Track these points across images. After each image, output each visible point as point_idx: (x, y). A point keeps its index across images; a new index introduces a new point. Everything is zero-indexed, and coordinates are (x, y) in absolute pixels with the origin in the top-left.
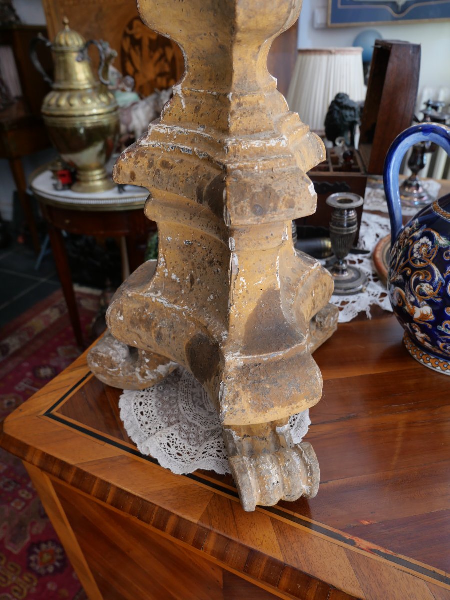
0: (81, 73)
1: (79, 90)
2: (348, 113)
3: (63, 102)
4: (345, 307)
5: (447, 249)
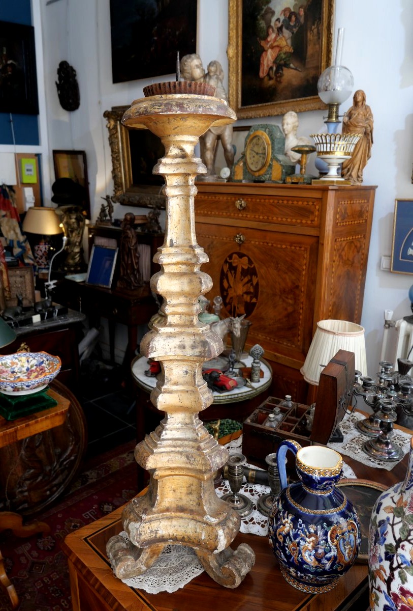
5: (280, 512)
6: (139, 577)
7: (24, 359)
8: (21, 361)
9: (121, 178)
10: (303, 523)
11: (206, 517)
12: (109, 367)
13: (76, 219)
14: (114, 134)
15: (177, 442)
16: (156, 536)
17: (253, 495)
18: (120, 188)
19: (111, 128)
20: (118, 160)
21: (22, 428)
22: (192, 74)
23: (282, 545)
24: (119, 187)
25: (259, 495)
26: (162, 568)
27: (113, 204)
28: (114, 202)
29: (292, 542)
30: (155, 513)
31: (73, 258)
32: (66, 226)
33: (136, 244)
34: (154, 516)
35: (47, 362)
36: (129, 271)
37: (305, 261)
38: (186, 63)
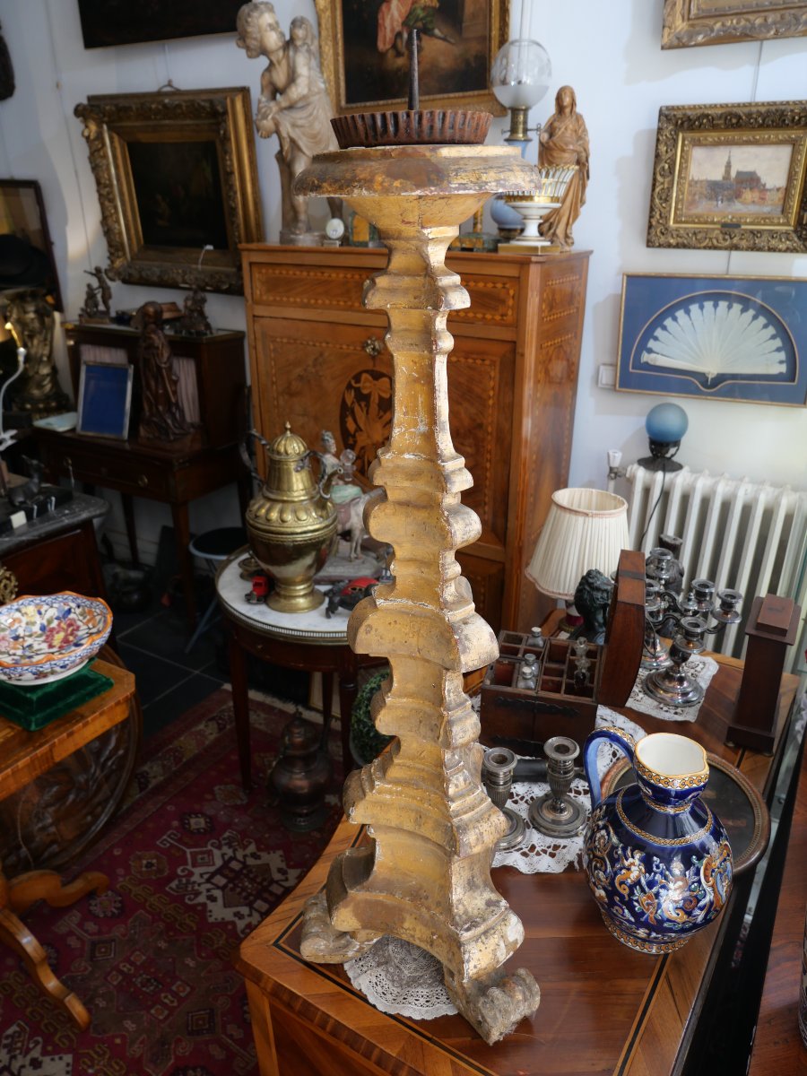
0: (298, 484)
1: (293, 502)
2: (599, 595)
3: (274, 515)
4: (557, 852)
5: (617, 848)
7: (31, 609)
8: (26, 613)
9: (120, 233)
10: (660, 863)
12: (134, 574)
13: (36, 312)
14: (99, 150)
17: (516, 802)
18: (120, 253)
19: (92, 137)
20: (112, 201)
21: (61, 742)
22: (261, 41)
23: (627, 899)
24: (117, 250)
25: (526, 802)
27: (109, 283)
28: (112, 280)
29: (645, 893)
31: (40, 386)
32: (19, 328)
33: (168, 358)
35: (78, 611)
36: (161, 408)
37: (492, 383)
38: (249, 20)
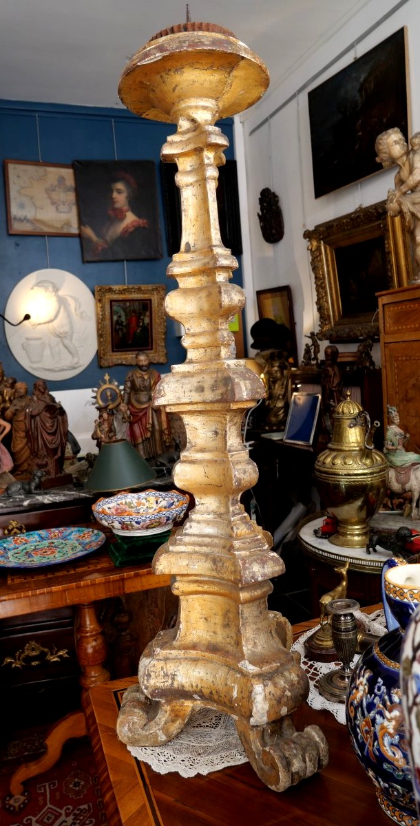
1: (345, 451)
3: (329, 460)
5: (357, 668)
6: (153, 749)
7: (152, 500)
8: (149, 501)
9: (328, 309)
10: (383, 685)
11: (243, 662)
13: (279, 367)
14: (317, 257)
15: (204, 539)
16: (172, 683)
18: (327, 322)
19: (313, 250)
20: (324, 288)
21: (130, 578)
22: (390, 154)
23: (353, 724)
24: (325, 320)
26: (191, 744)
27: (319, 342)
28: (321, 340)
29: (364, 717)
30: (175, 648)
31: (276, 415)
32: (267, 376)
33: (339, 384)
34: (172, 652)
35: (177, 504)
